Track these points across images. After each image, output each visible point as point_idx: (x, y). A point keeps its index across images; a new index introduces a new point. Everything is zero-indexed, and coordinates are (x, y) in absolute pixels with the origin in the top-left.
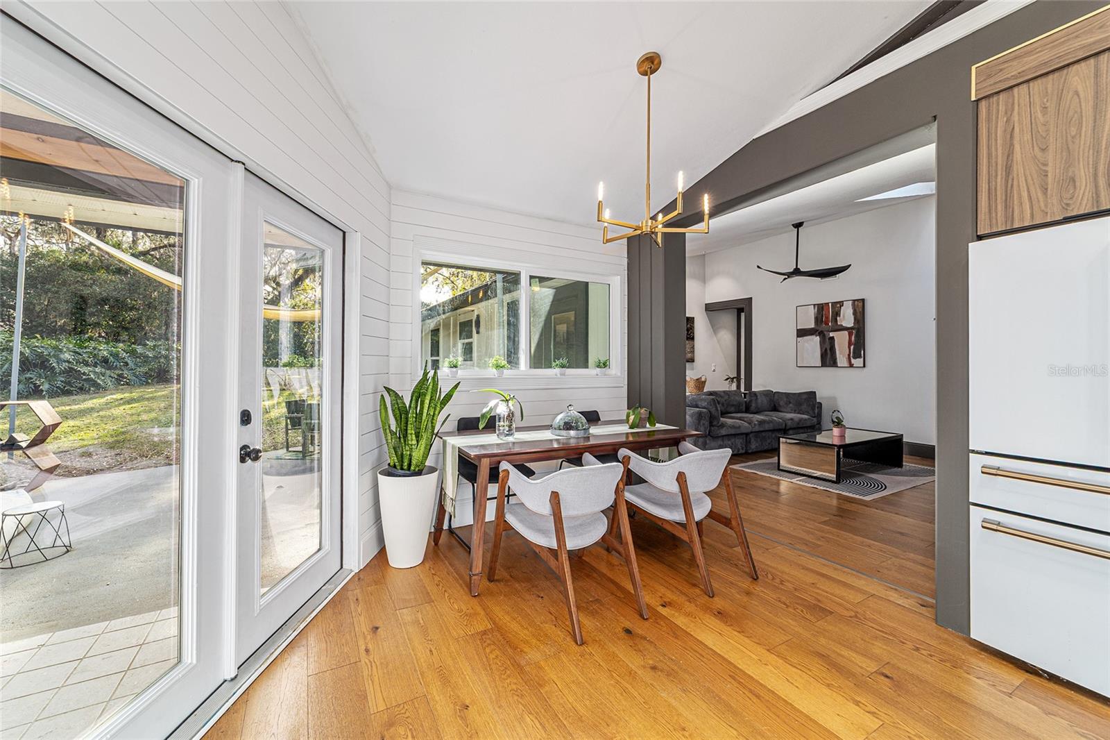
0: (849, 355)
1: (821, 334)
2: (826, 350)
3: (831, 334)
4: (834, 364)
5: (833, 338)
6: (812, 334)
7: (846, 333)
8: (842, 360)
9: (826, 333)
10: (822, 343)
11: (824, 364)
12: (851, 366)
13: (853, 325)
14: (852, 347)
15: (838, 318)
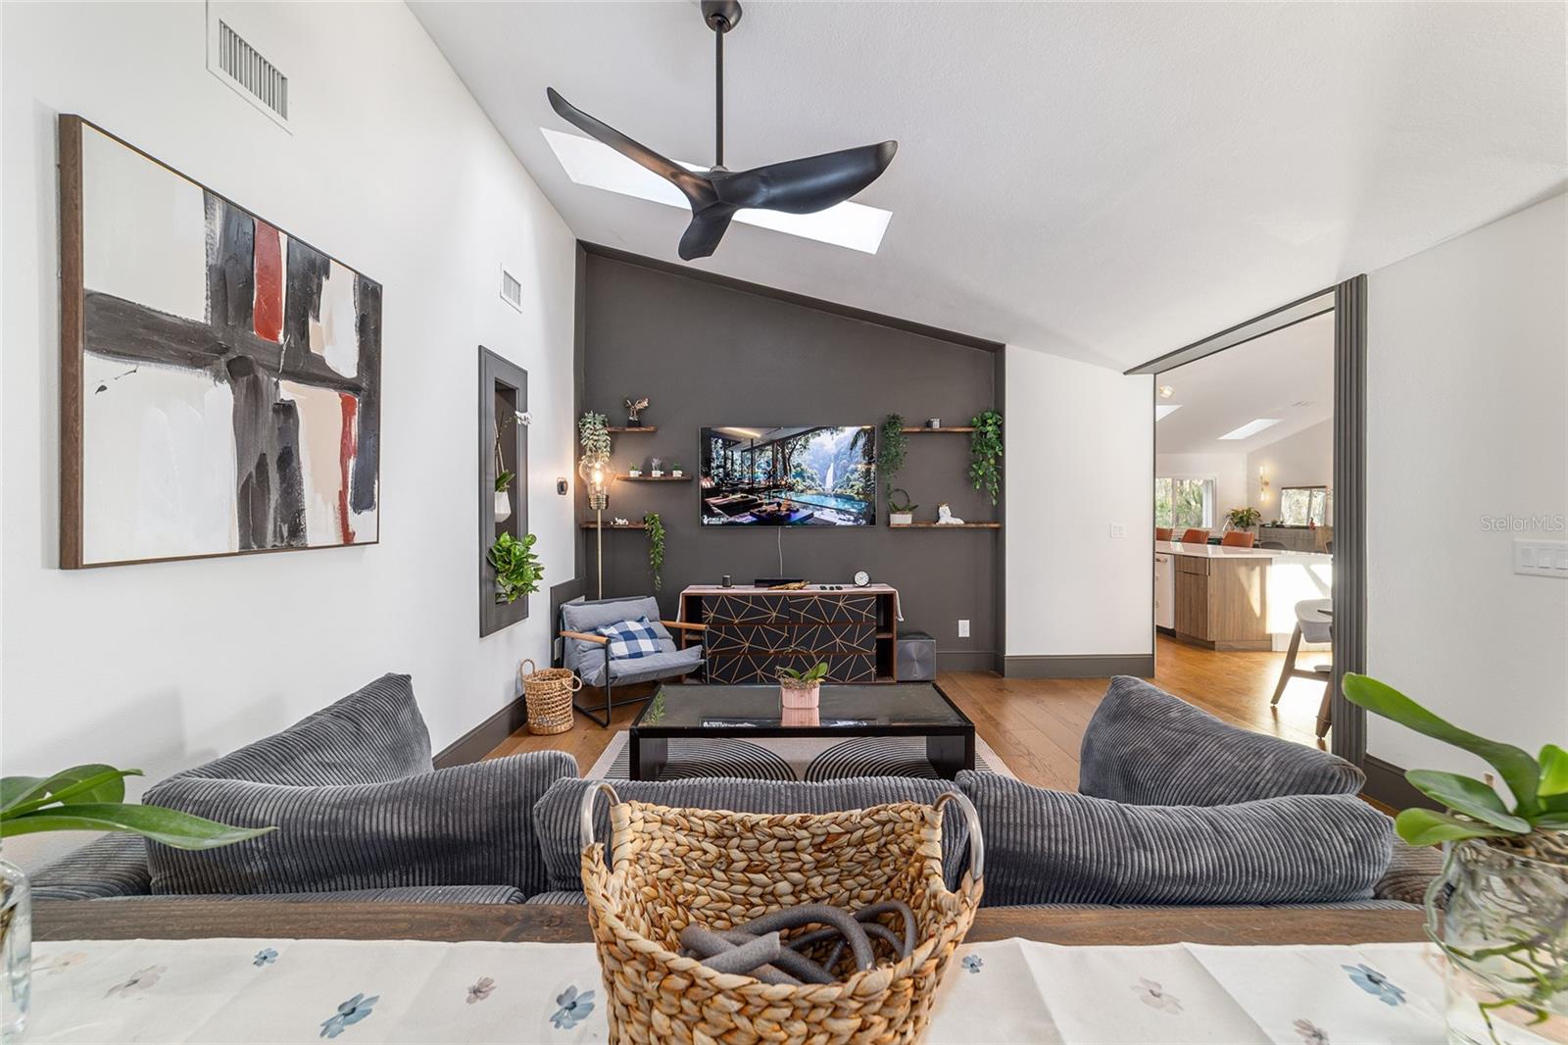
0: (342, 495)
1: (239, 371)
2: (262, 465)
3: (288, 390)
4: (294, 535)
5: (287, 410)
6: (195, 362)
7: (332, 398)
8: (319, 517)
9: (262, 374)
10: (245, 423)
11: (252, 539)
12: (348, 539)
13: (355, 375)
14: (352, 463)
15: (311, 321)
